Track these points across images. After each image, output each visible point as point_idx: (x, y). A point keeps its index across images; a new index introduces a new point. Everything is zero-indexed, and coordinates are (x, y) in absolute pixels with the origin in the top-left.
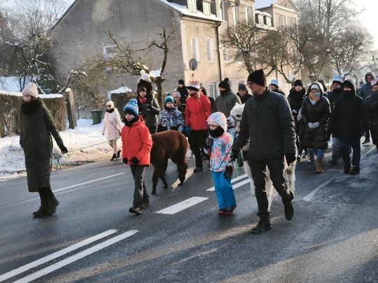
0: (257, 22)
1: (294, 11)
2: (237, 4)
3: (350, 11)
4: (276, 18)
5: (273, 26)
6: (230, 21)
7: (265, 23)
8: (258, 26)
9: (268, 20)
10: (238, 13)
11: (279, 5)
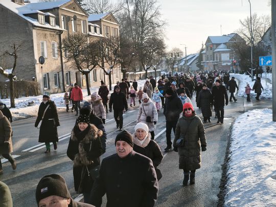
0: (90, 30)
1: (116, 24)
2: (75, 18)
3: (156, 24)
4: (104, 28)
5: (101, 33)
6: (70, 30)
7: (96, 31)
8: (90, 33)
9: (98, 30)
10: (75, 25)
11: (106, 19)
